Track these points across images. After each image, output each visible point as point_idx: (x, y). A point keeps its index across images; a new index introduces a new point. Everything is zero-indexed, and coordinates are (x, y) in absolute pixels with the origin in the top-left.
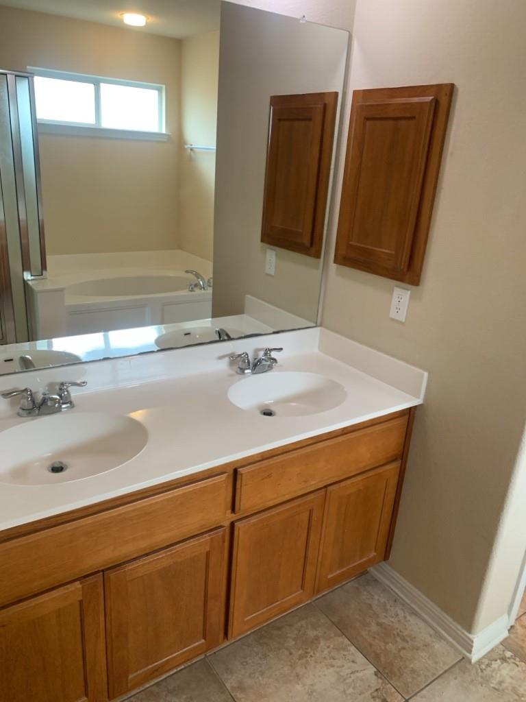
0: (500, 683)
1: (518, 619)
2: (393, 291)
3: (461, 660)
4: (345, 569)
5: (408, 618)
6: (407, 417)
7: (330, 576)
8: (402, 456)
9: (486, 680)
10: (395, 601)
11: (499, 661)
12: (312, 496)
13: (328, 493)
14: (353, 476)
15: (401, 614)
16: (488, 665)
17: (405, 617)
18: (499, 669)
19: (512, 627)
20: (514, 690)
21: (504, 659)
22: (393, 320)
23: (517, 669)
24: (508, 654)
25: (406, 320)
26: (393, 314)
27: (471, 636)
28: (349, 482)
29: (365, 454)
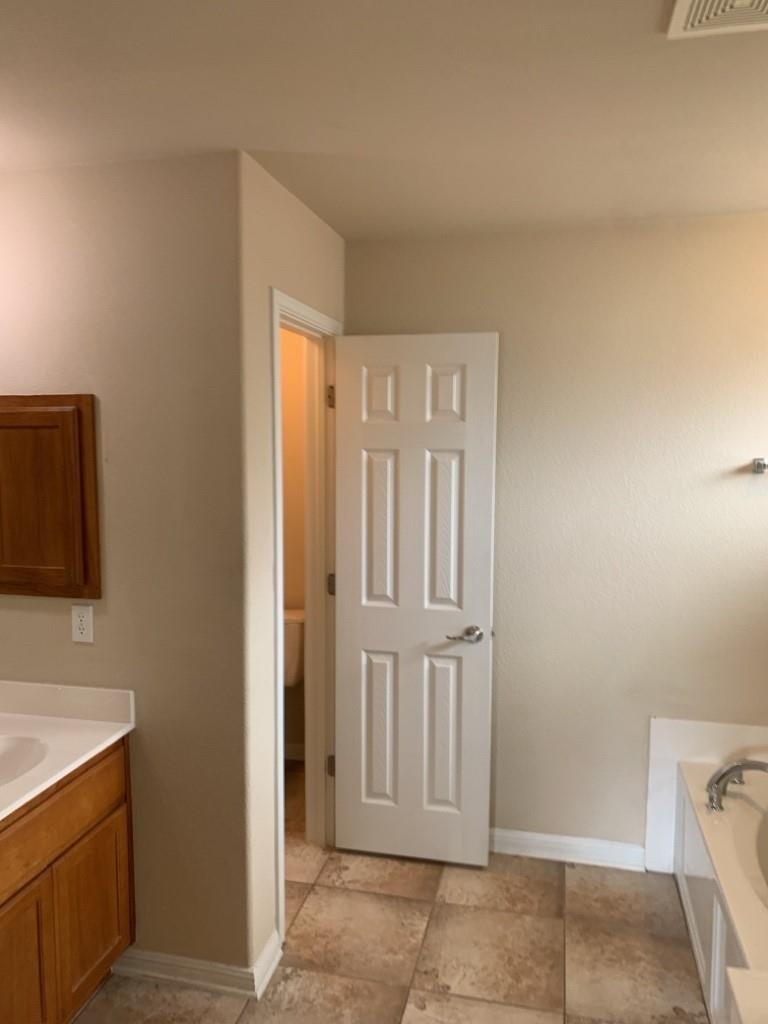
0: (290, 1001)
1: (288, 933)
2: (70, 610)
3: (247, 1004)
4: (88, 973)
5: (178, 995)
6: (122, 748)
7: (75, 989)
8: (125, 798)
9: (276, 1007)
10: (157, 986)
11: (283, 983)
12: (36, 884)
13: (55, 872)
14: (80, 840)
15: (168, 997)
16: (274, 993)
17: (174, 997)
18: (285, 989)
19: (284, 944)
20: (305, 1000)
21: (286, 978)
22: (77, 643)
23: (301, 980)
24: (289, 970)
25: (94, 640)
26: (76, 637)
27: (249, 970)
28: (75, 849)
29: (87, 807)
